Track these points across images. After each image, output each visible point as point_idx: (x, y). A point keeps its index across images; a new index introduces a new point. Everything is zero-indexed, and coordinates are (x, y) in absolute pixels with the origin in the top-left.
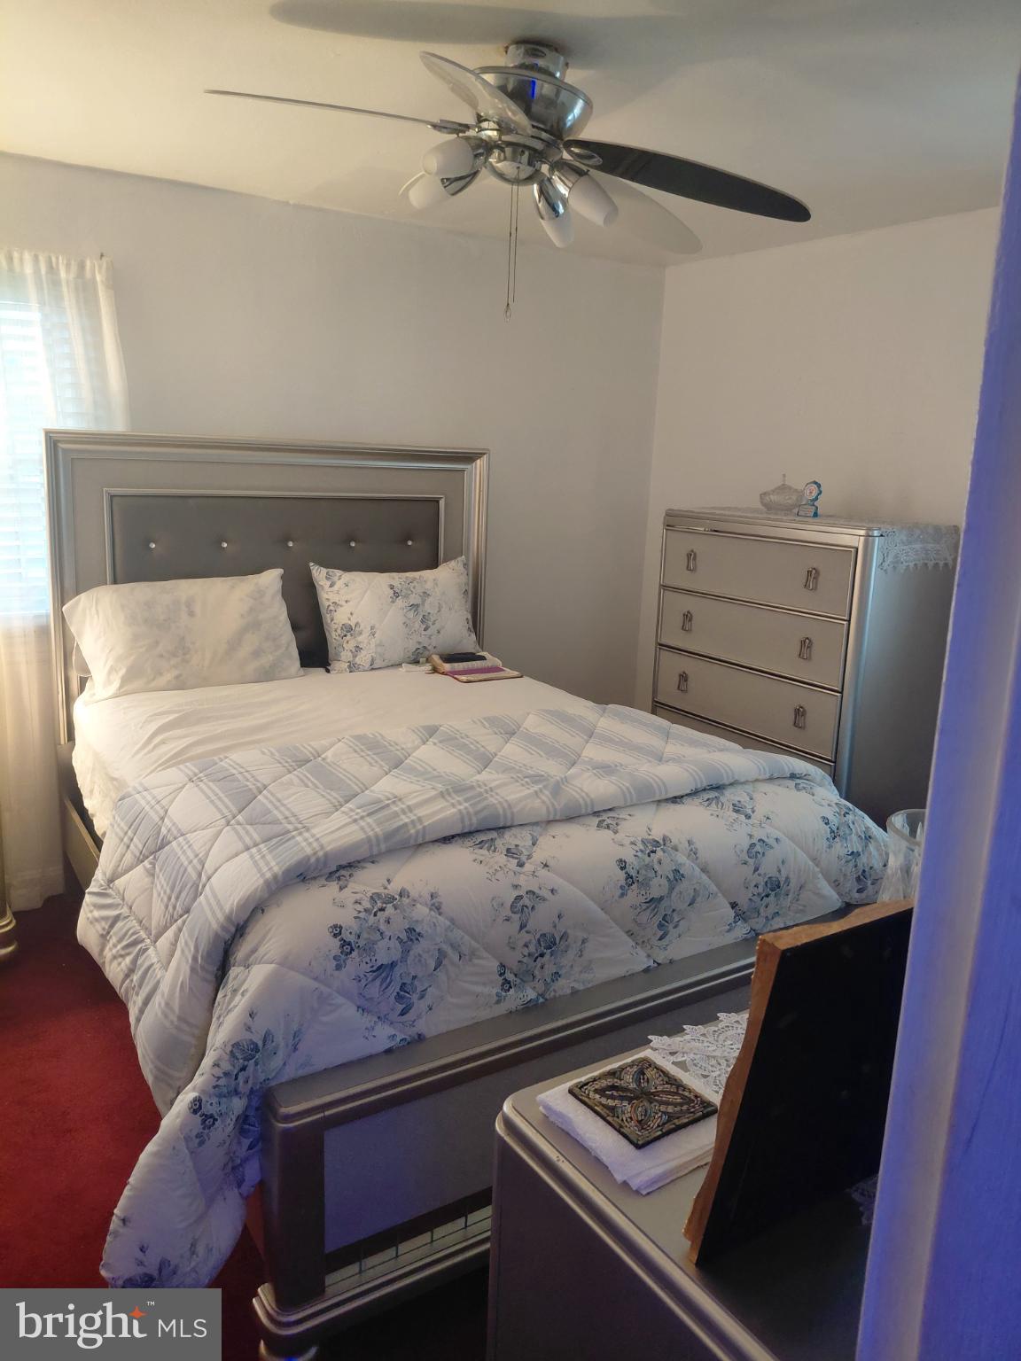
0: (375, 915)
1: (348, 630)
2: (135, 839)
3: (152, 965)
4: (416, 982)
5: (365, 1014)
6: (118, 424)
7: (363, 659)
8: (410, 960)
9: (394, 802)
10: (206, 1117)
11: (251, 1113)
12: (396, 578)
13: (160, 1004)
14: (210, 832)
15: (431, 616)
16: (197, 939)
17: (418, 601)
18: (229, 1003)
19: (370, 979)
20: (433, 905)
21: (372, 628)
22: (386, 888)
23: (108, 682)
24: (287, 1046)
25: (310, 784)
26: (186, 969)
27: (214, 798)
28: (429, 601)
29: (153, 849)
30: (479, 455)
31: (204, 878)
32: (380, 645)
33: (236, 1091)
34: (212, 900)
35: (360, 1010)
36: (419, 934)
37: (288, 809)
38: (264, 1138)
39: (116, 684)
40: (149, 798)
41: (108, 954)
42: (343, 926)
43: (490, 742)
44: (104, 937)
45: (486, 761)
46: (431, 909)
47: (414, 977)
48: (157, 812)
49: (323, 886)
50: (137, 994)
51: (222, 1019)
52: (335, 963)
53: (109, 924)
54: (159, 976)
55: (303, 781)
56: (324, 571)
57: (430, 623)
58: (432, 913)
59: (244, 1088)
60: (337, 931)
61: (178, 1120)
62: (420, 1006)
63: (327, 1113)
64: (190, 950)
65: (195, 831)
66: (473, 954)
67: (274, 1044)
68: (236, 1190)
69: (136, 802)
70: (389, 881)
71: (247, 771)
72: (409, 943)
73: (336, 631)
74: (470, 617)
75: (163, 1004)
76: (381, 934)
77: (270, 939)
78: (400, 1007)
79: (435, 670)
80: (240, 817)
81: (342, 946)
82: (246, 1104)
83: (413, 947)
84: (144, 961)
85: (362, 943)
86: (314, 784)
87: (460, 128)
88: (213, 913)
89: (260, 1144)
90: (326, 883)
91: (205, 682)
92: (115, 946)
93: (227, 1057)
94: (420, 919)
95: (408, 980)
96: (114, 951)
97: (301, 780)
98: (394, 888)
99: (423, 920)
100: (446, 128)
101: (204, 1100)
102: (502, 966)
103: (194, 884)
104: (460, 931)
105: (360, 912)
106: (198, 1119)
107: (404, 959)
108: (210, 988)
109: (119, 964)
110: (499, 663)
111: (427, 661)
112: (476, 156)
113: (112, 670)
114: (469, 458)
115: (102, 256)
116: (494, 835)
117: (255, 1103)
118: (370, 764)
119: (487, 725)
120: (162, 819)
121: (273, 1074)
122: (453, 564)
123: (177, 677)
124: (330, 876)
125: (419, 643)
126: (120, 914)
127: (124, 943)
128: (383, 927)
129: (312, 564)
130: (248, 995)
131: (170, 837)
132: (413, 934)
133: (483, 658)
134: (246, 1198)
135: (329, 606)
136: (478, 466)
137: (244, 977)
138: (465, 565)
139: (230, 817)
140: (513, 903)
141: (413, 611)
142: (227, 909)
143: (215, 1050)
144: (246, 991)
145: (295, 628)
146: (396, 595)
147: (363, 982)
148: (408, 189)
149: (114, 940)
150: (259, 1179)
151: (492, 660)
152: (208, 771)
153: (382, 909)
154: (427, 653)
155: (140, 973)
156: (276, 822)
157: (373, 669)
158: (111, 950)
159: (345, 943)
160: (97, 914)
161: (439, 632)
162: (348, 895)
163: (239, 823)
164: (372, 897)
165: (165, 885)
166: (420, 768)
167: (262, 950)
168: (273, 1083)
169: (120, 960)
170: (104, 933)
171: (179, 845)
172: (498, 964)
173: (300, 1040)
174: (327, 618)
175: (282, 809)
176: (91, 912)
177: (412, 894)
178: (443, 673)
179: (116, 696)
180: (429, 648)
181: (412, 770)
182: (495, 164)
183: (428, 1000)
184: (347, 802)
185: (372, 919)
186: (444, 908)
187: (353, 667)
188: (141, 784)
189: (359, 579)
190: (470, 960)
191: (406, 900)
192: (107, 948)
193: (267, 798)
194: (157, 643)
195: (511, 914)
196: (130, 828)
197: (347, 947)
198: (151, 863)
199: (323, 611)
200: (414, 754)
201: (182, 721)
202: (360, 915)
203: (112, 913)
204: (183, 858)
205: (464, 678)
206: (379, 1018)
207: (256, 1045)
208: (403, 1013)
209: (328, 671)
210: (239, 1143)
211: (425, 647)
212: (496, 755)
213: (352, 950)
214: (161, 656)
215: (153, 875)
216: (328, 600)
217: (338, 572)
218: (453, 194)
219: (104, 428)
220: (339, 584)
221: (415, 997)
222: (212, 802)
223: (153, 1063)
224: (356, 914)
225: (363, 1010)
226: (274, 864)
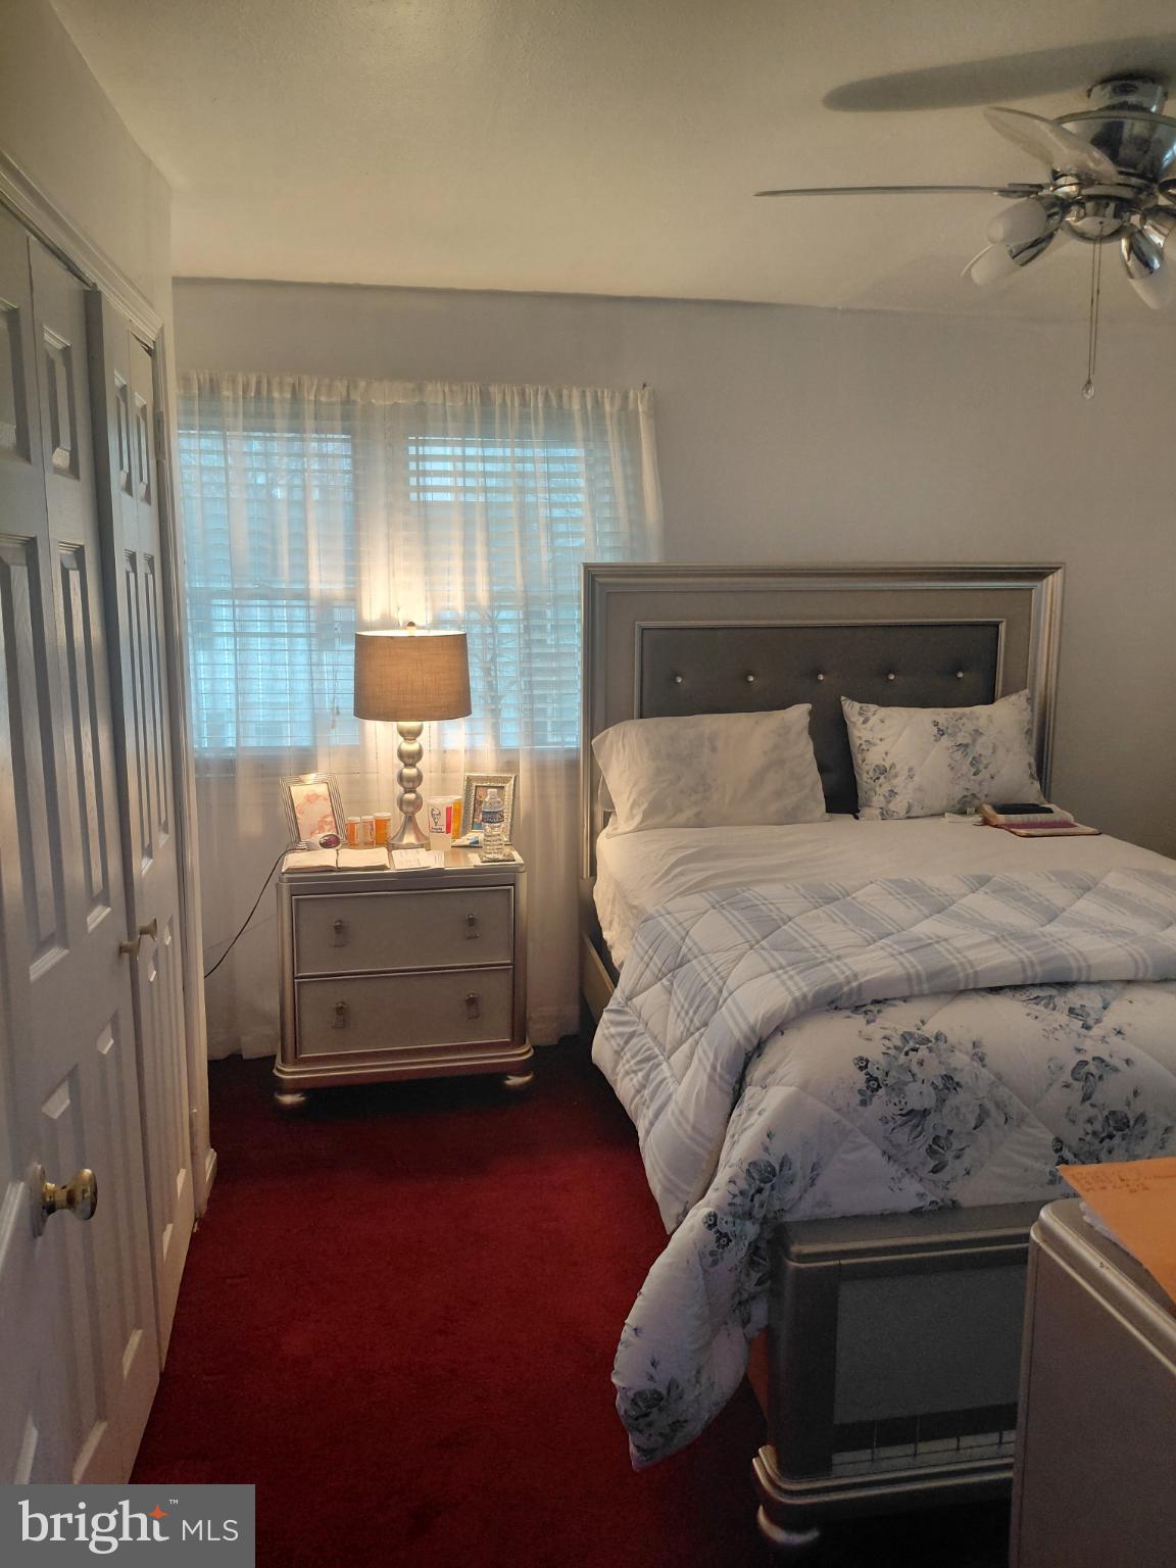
0: (907, 1054)
1: (882, 771)
2: (655, 958)
3: (665, 1079)
4: (951, 1137)
5: (891, 1163)
6: (654, 557)
7: (899, 805)
8: (946, 1110)
9: (938, 942)
10: (721, 1235)
11: (763, 1245)
12: (942, 715)
13: (673, 1113)
14: (733, 954)
15: (982, 758)
16: (716, 1048)
17: (968, 740)
18: (745, 1122)
19: (899, 1123)
20: (975, 1054)
21: (910, 770)
22: (919, 1029)
23: (631, 816)
24: (804, 1178)
25: (838, 920)
26: (703, 1078)
27: (737, 923)
28: (981, 740)
29: (672, 966)
30: (1053, 570)
31: (725, 993)
32: (920, 789)
33: (750, 1214)
34: (734, 1010)
35: (886, 1157)
36: (958, 1084)
37: (816, 940)
38: (775, 1275)
39: (638, 819)
40: (671, 920)
41: (621, 1069)
42: (870, 1059)
43: (1058, 896)
44: (618, 1053)
45: (1052, 915)
46: (972, 1059)
47: (950, 1132)
48: (678, 933)
49: (849, 1017)
50: (648, 1108)
51: (736, 1138)
52: (859, 1097)
53: (624, 1039)
54: (671, 1090)
55: (830, 917)
56: (857, 705)
57: (981, 767)
58: (975, 1064)
59: (758, 1213)
60: (863, 1064)
61: (691, 1235)
62: (954, 1167)
63: (843, 1262)
64: (708, 1059)
65: (718, 951)
66: (1022, 1119)
67: (790, 1172)
68: (741, 1330)
69: (659, 923)
70: (923, 1022)
71: (771, 903)
72: (946, 1091)
73: (868, 773)
74: (1032, 761)
75: (677, 1112)
76: (913, 1075)
77: (789, 1062)
78: (932, 1163)
79: (986, 822)
80: (763, 943)
81: (868, 1081)
82: (758, 1231)
83: (950, 1096)
84: (656, 1076)
85: (890, 1081)
86: (842, 920)
87: (1032, 189)
88: (737, 1023)
89: (769, 1282)
90: (851, 1014)
91: (724, 821)
92: (628, 1061)
93: (744, 1175)
94: (959, 1067)
95: (943, 1134)
96: (627, 1067)
97: (828, 915)
98: (929, 1030)
99: (962, 1070)
100: (1015, 192)
101: (719, 1216)
102: (1058, 1140)
103: (714, 999)
104: (1006, 1089)
105: (889, 1048)
106: (712, 1235)
107: (939, 1108)
108: (728, 1101)
109: (631, 1079)
110: (1070, 817)
111: (976, 812)
112: (1050, 216)
113: (634, 804)
114: (1039, 574)
115: (644, 386)
116: (1054, 992)
117: (768, 1235)
118: (908, 907)
119: (1053, 878)
120: (683, 939)
121: (789, 1205)
122: (1013, 698)
123: (697, 815)
124: (856, 1009)
125: (967, 789)
126: (634, 1032)
127: (639, 1058)
128: (915, 1068)
129: (843, 698)
130: (766, 1115)
131: (690, 956)
132: (949, 1083)
133: (1050, 811)
134: (750, 1342)
135: (861, 745)
136: (1050, 582)
137: (760, 1097)
138: (1030, 700)
139: (753, 942)
140: (1074, 1068)
141: (960, 752)
142: (752, 1020)
143: (730, 1167)
144: (764, 1110)
145: (822, 769)
146: (941, 733)
147: (891, 1125)
148: (969, 270)
149: (628, 1055)
150: (765, 1322)
151: (1059, 813)
152: (731, 900)
153: (915, 1050)
154: (976, 802)
155: (651, 1089)
156: (804, 949)
157: (908, 818)
158: (624, 1065)
159: (871, 1078)
160: (613, 1030)
161: (992, 777)
162: (876, 1030)
163: (763, 948)
164: (902, 1035)
165: (682, 1000)
166: (967, 916)
167: (781, 1072)
168: (788, 1218)
169: (632, 1075)
170: (619, 1049)
171: (700, 962)
172: (1052, 1137)
173: (818, 1175)
174: (858, 758)
175: (810, 939)
176: (608, 1028)
177: (949, 1039)
178: (996, 826)
179: (637, 830)
180: (979, 795)
181: (958, 917)
182: (1073, 224)
183: (966, 1161)
184: (881, 938)
185: (902, 1058)
186: (987, 1061)
187: (885, 815)
188: (665, 908)
189: (897, 716)
190: (1018, 1126)
191: (942, 1045)
192: (620, 1065)
193: (792, 928)
194: (679, 778)
195: (1070, 1080)
196: (650, 947)
197: (873, 1084)
198: (669, 980)
199: (854, 750)
200: (960, 901)
201: (700, 856)
202: (890, 1051)
203: (628, 1029)
204: (703, 975)
205: (1023, 831)
206: (906, 1170)
207: (774, 1169)
208: (935, 1170)
209: (857, 818)
210: (748, 1275)
211: (974, 795)
212: (1064, 910)
213: (879, 1087)
214: (682, 792)
215: (670, 993)
216: (860, 738)
217: (873, 708)
218: (1022, 265)
219: (639, 560)
220: (874, 720)
221: (949, 1156)
222: (734, 926)
223: (662, 1171)
224: (884, 1050)
225: (889, 1158)
226: (802, 986)
